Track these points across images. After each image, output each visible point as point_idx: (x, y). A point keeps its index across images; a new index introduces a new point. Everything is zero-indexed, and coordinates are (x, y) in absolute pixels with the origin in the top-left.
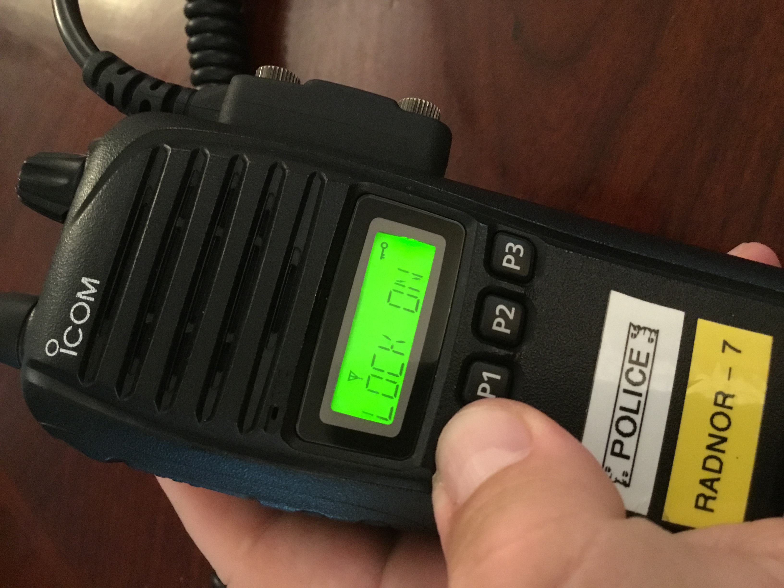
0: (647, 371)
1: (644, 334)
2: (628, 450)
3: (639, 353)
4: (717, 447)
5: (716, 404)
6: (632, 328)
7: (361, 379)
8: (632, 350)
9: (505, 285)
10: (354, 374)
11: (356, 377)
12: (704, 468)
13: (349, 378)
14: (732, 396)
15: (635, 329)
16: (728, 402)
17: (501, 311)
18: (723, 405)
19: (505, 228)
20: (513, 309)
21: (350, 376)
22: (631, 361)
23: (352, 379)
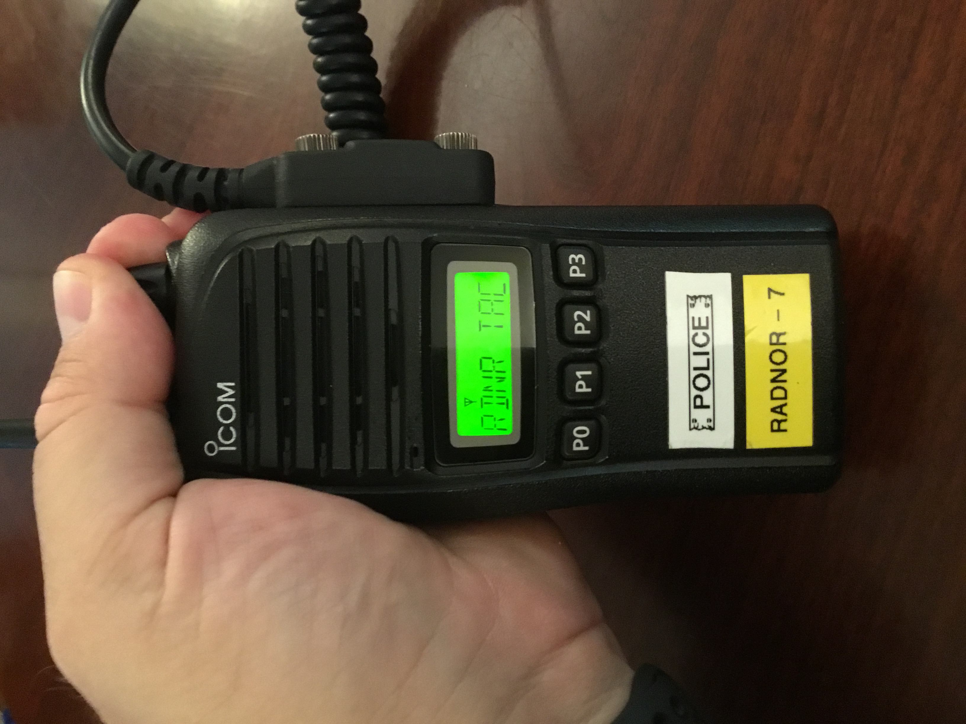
0: (709, 332)
1: (700, 301)
2: (707, 401)
3: (700, 319)
4: (780, 378)
5: (771, 344)
6: (689, 299)
7: (475, 402)
8: (693, 318)
9: (576, 293)
10: (467, 399)
11: (471, 402)
12: (772, 398)
13: (465, 404)
14: (784, 334)
15: (692, 300)
16: (782, 339)
17: (579, 316)
18: (777, 344)
19: (564, 241)
20: (588, 312)
21: (465, 402)
22: (694, 328)
23: (468, 404)
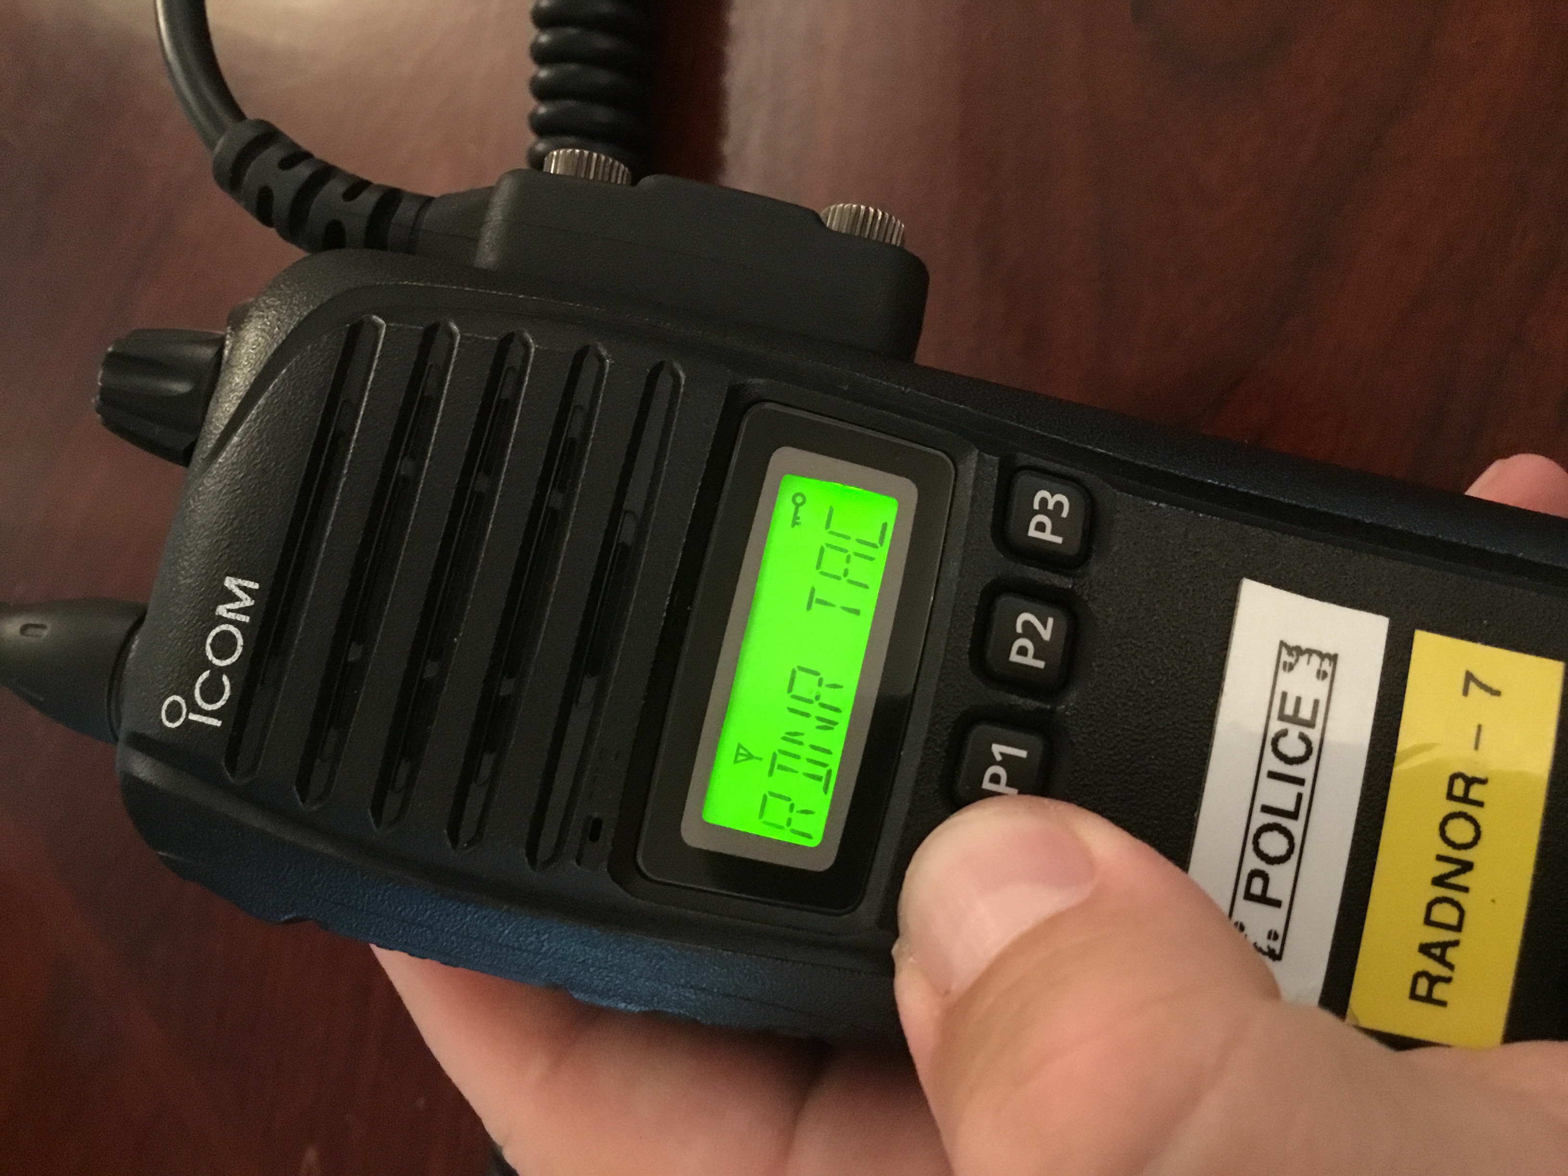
0: (1314, 735)
1: (1308, 663)
2: (1279, 889)
3: (1298, 700)
4: (1453, 880)
5: (1450, 796)
6: (1284, 651)
7: (760, 759)
9: (1035, 574)
10: (744, 749)
11: (750, 757)
12: (1428, 921)
13: (736, 758)
14: (1483, 782)
15: (1290, 653)
16: (1476, 792)
17: (1027, 624)
18: (1464, 799)
19: (1033, 460)
20: (1050, 621)
21: (738, 754)
22: (1282, 717)
23: (742, 761)
